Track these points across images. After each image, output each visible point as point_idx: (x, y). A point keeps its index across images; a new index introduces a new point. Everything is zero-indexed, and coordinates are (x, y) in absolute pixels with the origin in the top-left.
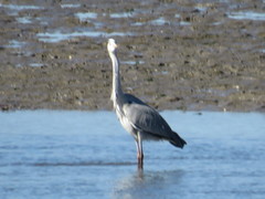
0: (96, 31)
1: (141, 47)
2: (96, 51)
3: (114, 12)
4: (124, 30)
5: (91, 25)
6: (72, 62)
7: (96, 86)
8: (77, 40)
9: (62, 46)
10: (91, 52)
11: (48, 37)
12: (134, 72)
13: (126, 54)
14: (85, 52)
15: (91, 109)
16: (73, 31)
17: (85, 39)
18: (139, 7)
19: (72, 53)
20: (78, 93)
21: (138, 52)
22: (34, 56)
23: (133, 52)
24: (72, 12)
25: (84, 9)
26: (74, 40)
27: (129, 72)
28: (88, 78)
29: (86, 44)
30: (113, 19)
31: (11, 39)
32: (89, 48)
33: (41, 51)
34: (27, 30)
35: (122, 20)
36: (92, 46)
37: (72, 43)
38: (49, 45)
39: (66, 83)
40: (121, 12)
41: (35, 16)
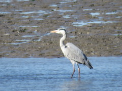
0: (99, 21)
1: (120, 28)
2: (100, 30)
3: (108, 12)
4: (112, 20)
5: (97, 18)
6: (89, 35)
7: (100, 46)
8: (91, 25)
9: (84, 28)
10: (97, 31)
11: (77, 24)
12: (117, 39)
13: (113, 31)
14: (95, 31)
15: (98, 56)
16: (89, 21)
17: (94, 24)
18: (119, 9)
19: (89, 31)
20: (92, 49)
21: (120, 30)
22: (71, 33)
23: (117, 30)
24: (88, 13)
25: (94, 11)
26: (90, 25)
27: (115, 39)
28: (96, 42)
29: (95, 27)
30: (107, 15)
31: (61, 25)
32: (96, 29)
33: (75, 30)
34: (68, 21)
35: (111, 16)
36: (98, 28)
37: (88, 26)
38: (78, 28)
39: (86, 45)
40: (111, 12)
41: (72, 15)
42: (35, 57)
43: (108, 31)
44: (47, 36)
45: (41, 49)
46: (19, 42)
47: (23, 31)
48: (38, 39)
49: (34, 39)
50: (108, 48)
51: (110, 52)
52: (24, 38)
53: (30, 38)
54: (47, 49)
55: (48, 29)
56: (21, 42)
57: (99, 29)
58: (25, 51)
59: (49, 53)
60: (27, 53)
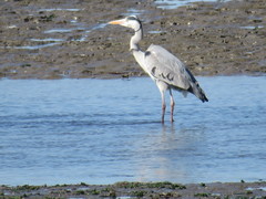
1: (260, 11)
2: (215, 17)
6: (191, 28)
7: (216, 51)
8: (196, 6)
9: (180, 13)
10: (210, 18)
12: (254, 36)
13: (245, 19)
14: (204, 18)
15: (211, 74)
19: (191, 20)
20: (198, 59)
21: (258, 16)
22: (152, 23)
23: (252, 17)
26: (192, 6)
27: (249, 36)
28: (207, 43)
29: (204, 10)
31: (130, 7)
32: (207, 14)
33: (160, 18)
36: (211, 12)
37: (190, 9)
38: (168, 12)
39: (185, 49)
42: (72, 77)
43: (231, 18)
44: (100, 31)
45: (87, 59)
46: (39, 44)
47: (47, 19)
48: (79, 37)
49: (71, 38)
50: (232, 56)
51: (237, 64)
52: (48, 36)
53: (64, 34)
54: (99, 60)
55: (101, 14)
56: (43, 43)
57: (213, 14)
58: (51, 64)
59: (104, 67)
60: (57, 67)
